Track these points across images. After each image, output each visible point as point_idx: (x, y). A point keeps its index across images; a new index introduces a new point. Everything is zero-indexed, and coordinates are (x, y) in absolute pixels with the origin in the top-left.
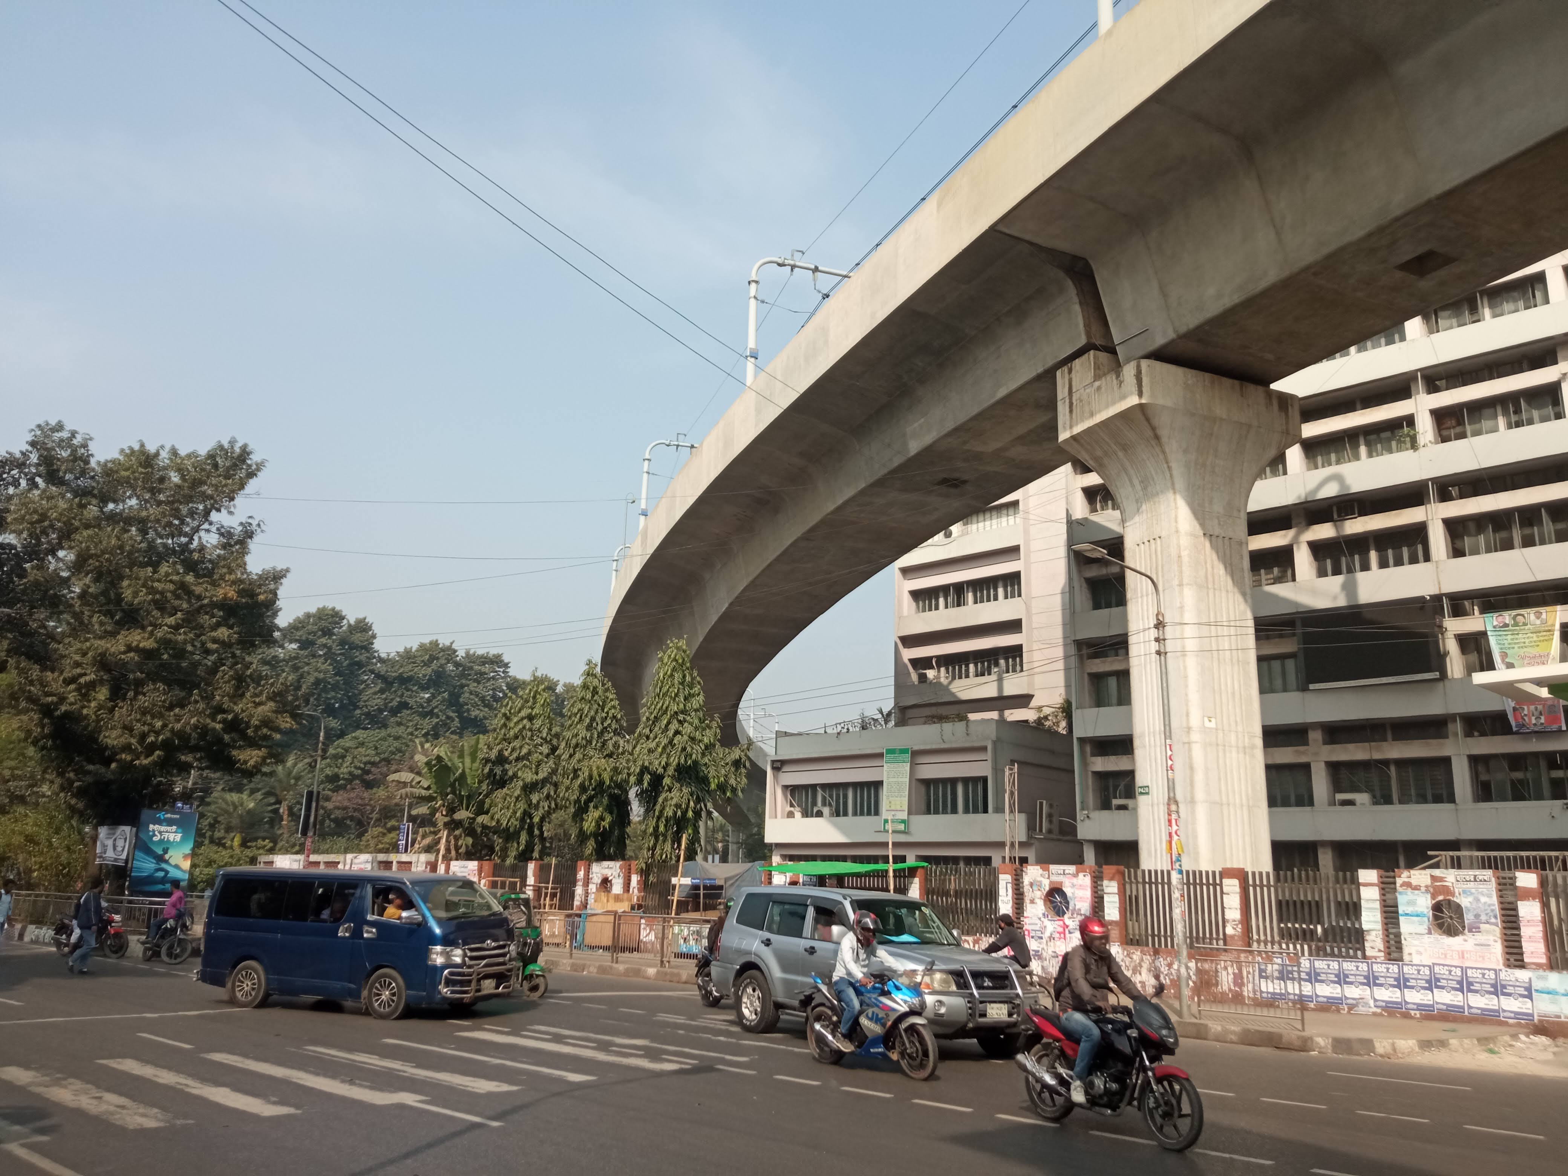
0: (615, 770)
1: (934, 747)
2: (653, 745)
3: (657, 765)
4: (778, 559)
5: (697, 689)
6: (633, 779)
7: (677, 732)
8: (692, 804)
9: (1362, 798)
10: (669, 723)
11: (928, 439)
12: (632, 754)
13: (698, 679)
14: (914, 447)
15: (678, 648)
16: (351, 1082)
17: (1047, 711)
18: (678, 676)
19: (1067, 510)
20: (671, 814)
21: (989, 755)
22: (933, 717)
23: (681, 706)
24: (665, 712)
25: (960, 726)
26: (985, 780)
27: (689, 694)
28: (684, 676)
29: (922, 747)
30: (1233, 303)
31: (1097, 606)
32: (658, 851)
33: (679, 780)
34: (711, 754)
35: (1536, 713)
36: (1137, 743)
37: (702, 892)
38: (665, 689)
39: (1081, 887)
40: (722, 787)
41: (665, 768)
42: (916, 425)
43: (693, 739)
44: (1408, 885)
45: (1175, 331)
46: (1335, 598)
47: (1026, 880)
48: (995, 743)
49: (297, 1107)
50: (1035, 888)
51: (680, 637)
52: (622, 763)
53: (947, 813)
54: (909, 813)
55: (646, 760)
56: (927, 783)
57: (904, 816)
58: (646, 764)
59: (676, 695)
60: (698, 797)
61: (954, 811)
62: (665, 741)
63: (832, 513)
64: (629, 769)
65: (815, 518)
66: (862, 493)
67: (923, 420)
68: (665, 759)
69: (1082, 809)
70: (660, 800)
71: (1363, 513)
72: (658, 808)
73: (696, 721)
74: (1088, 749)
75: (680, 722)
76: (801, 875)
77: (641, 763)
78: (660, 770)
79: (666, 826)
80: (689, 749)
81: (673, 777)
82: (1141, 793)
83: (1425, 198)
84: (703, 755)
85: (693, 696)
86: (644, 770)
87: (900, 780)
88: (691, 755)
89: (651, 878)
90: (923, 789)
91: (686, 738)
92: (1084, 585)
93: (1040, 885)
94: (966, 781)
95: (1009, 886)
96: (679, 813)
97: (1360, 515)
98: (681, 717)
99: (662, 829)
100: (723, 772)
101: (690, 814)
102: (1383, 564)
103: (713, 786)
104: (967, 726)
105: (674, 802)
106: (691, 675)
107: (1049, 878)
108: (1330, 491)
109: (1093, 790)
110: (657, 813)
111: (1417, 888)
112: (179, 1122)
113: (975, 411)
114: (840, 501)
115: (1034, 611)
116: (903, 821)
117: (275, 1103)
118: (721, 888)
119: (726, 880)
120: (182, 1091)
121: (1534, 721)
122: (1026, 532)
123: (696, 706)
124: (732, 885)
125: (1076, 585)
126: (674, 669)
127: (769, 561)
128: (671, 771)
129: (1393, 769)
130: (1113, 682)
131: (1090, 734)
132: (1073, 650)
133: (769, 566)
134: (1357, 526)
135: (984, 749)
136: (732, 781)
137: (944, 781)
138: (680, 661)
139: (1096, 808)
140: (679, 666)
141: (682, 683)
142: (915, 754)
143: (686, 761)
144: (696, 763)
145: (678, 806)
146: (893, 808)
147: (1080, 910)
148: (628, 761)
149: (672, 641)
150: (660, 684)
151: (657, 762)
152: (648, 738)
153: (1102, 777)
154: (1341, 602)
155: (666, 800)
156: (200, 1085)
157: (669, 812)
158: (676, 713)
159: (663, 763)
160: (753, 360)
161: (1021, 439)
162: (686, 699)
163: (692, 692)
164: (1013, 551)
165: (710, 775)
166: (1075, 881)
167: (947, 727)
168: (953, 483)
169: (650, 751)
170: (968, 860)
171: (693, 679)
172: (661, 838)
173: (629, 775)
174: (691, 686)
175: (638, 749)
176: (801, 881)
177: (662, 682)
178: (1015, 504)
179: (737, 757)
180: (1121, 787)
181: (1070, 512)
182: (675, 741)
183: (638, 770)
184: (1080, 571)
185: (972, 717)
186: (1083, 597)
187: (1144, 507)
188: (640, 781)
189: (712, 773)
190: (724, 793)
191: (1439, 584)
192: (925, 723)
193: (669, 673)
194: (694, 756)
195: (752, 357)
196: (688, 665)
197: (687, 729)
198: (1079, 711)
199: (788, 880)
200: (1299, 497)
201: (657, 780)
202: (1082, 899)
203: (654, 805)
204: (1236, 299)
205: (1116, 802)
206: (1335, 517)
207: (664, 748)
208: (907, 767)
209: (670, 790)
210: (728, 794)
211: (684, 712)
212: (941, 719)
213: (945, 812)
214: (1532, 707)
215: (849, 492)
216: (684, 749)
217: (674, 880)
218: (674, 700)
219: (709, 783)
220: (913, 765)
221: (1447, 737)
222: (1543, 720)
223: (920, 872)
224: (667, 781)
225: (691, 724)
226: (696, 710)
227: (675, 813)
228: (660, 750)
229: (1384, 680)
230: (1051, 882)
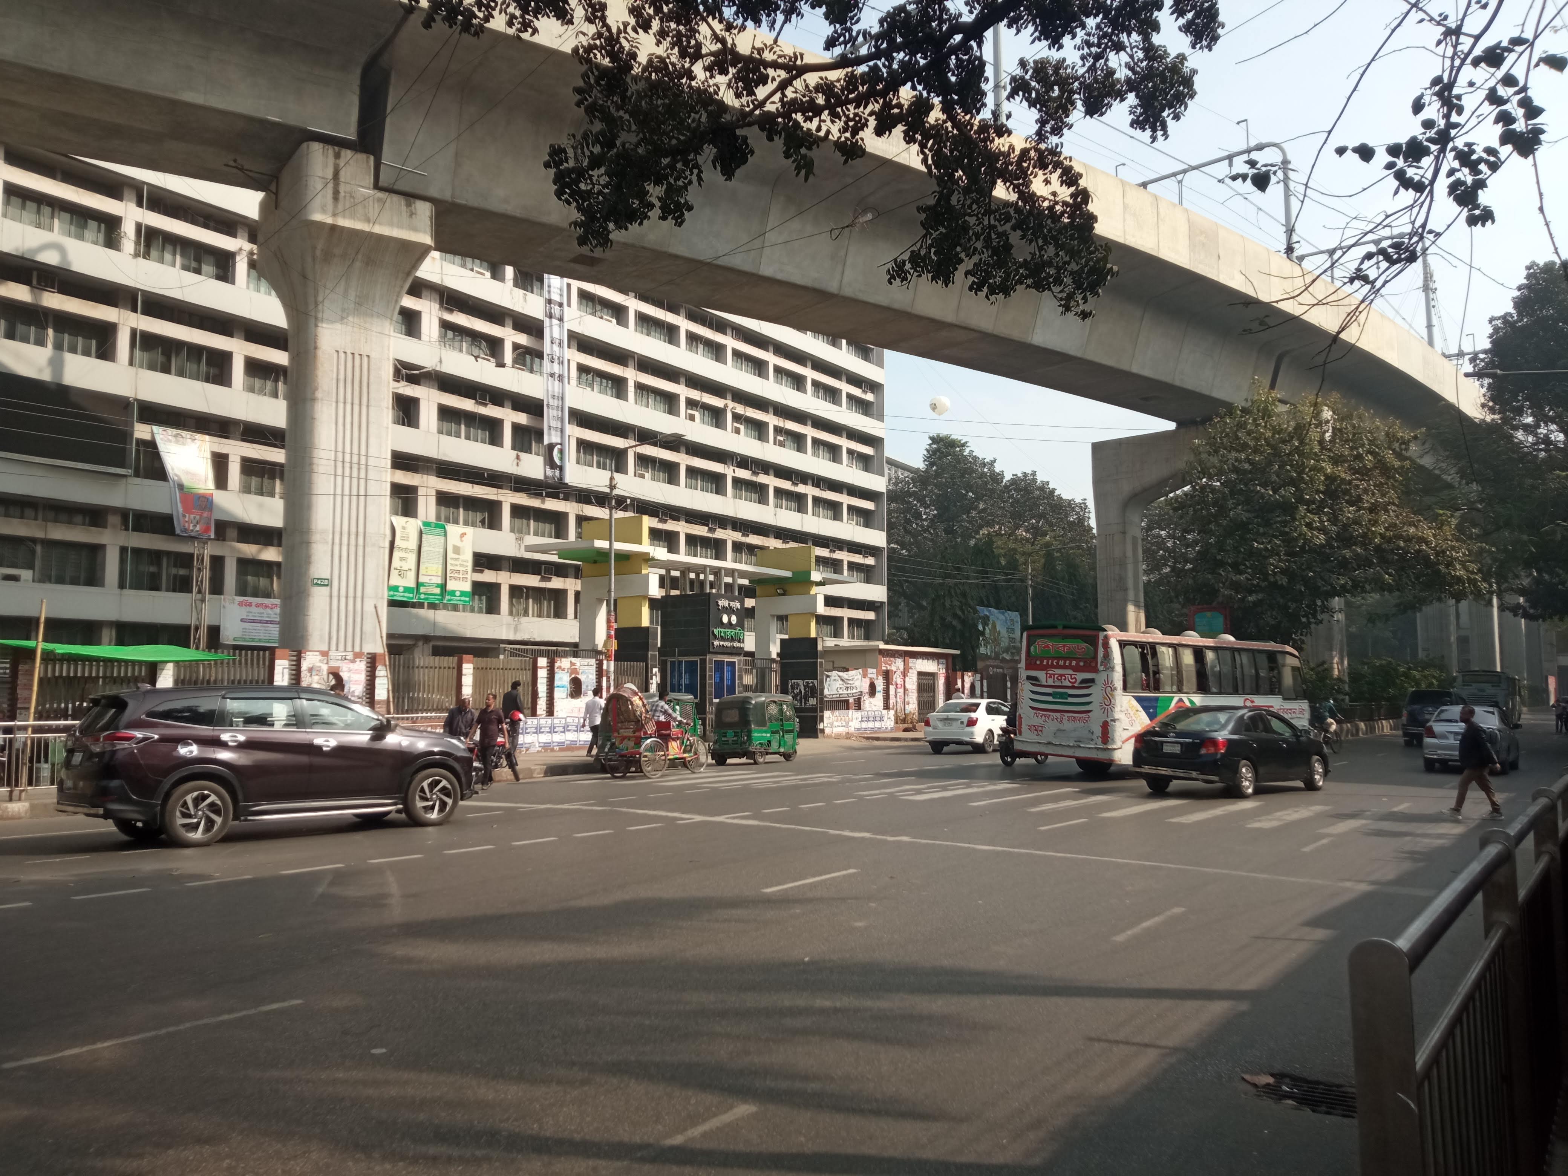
36: (315, 538)
39: (357, 672)
44: (560, 667)
46: (40, 370)
47: (305, 665)
50: (314, 673)
71: (62, 291)
82: (318, 585)
93: (319, 671)
95: (286, 671)
97: (58, 292)
102: (58, 346)
107: (327, 663)
108: (50, 258)
111: (563, 670)
121: (191, 528)
129: (39, 549)
134: (54, 301)
147: (353, 692)
154: (46, 376)
166: (352, 665)
200: (17, 250)
202: (356, 682)
206: (35, 282)
221: (105, 527)
222: (198, 528)
229: (80, 465)
230: (330, 667)
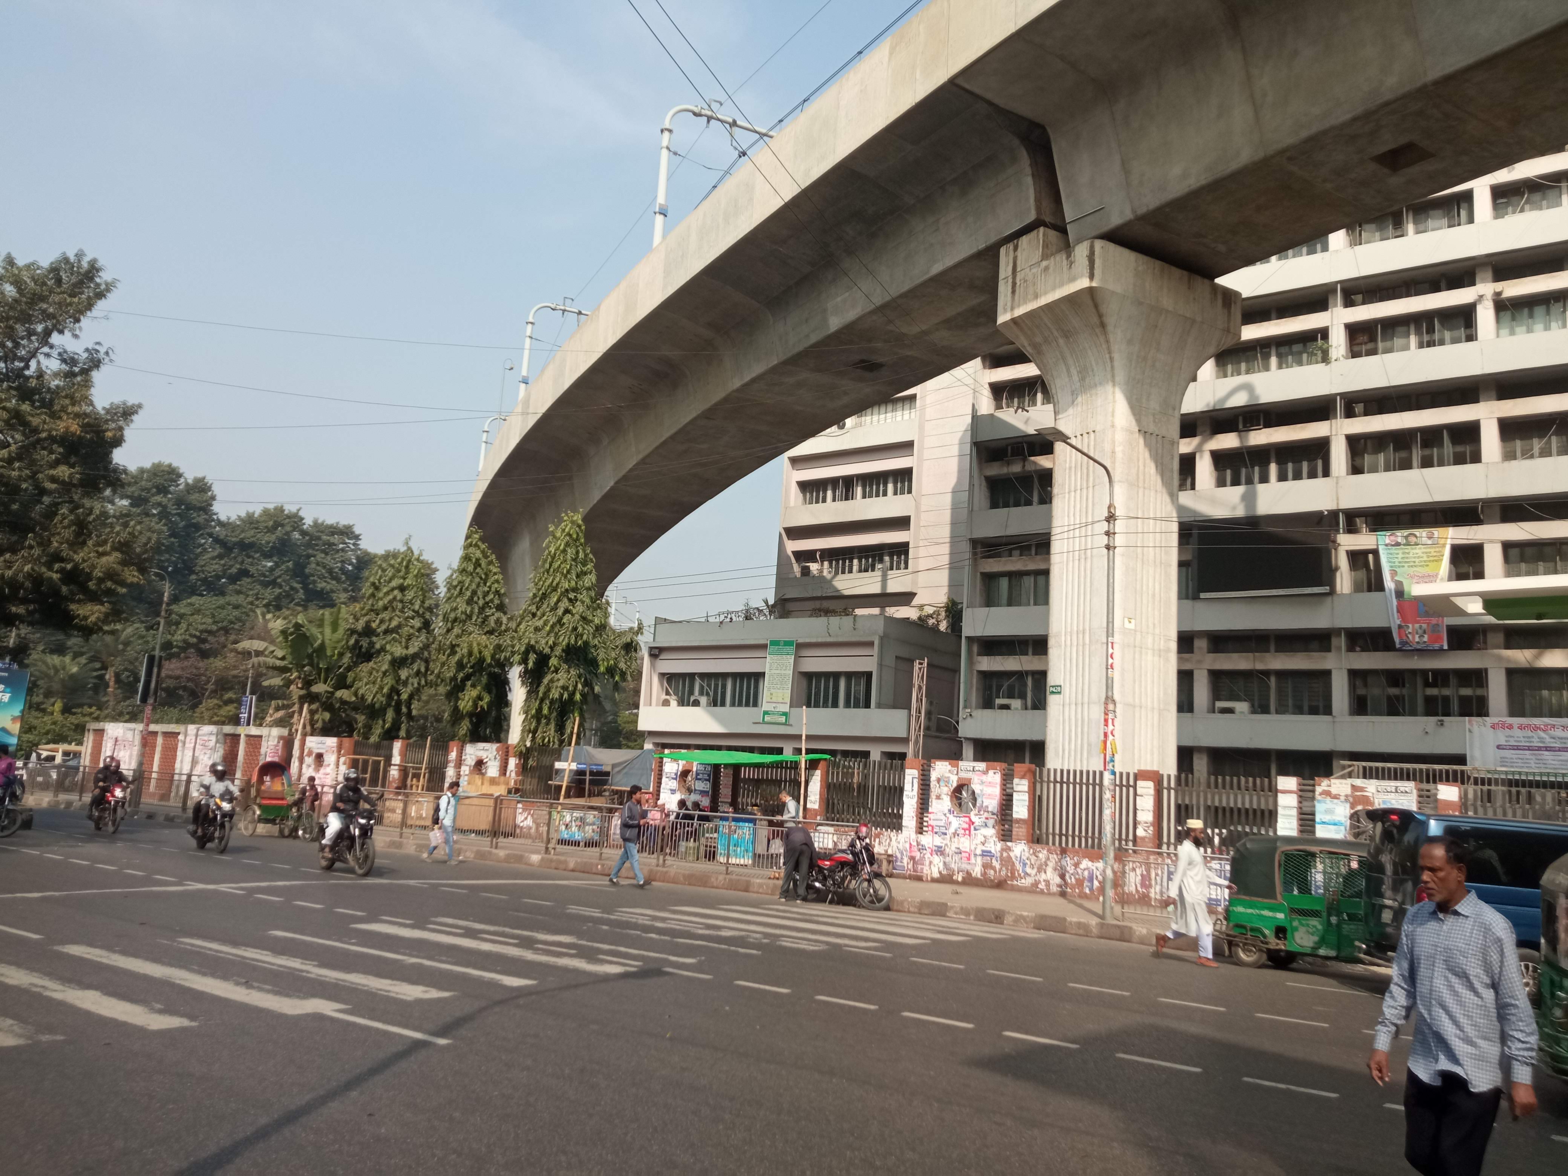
0: (498, 648)
1: (820, 640)
2: (540, 623)
3: (543, 643)
4: (672, 437)
5: (590, 566)
6: (517, 658)
7: (567, 611)
8: (580, 686)
9: (1242, 707)
10: (559, 601)
11: (851, 315)
12: (516, 631)
13: (591, 556)
14: (835, 323)
15: (573, 522)
16: (248, 985)
17: (929, 610)
18: (571, 552)
19: (973, 405)
20: (557, 696)
21: (875, 651)
22: (820, 610)
23: (573, 584)
24: (555, 589)
25: (847, 621)
26: (869, 675)
27: (582, 571)
28: (577, 552)
29: (808, 640)
30: (1198, 185)
31: (994, 505)
32: (539, 735)
33: (566, 661)
34: (601, 635)
35: (1420, 632)
36: (1051, 642)
37: (588, 778)
38: (556, 565)
39: (990, 784)
40: (611, 671)
41: (552, 648)
42: (839, 299)
43: (584, 619)
44: (1327, 793)
45: (1133, 211)
46: (1234, 508)
47: (934, 776)
48: (882, 639)
49: (192, 1018)
50: (942, 783)
51: (575, 511)
52: (506, 641)
53: (827, 707)
54: (791, 706)
55: (531, 637)
56: (809, 676)
57: (786, 708)
58: (533, 642)
59: (568, 572)
60: (586, 680)
61: (835, 705)
62: (553, 620)
63: (738, 390)
64: (513, 646)
65: (717, 396)
66: (773, 370)
67: (847, 294)
68: (553, 639)
69: (965, 707)
70: (546, 681)
71: (1268, 425)
72: (542, 689)
73: (587, 601)
74: (975, 649)
75: (570, 600)
76: (695, 764)
77: (526, 641)
78: (547, 650)
79: (550, 708)
80: (580, 629)
81: (560, 658)
82: (1053, 693)
83: (1419, 84)
84: (594, 637)
85: (585, 574)
86: (530, 648)
87: (783, 672)
88: (582, 635)
89: (530, 762)
90: (804, 683)
91: (577, 617)
92: (984, 483)
93: (947, 783)
94: (849, 675)
95: (916, 781)
96: (566, 696)
97: (1265, 427)
98: (572, 595)
99: (545, 711)
100: (613, 655)
101: (578, 697)
102: (1282, 477)
103: (602, 669)
104: (855, 620)
105: (561, 683)
106: (584, 551)
108: (1239, 400)
109: (977, 689)
110: (541, 694)
111: (1336, 797)
112: (45, 1038)
113: (906, 287)
114: (747, 378)
115: (923, 508)
116: (785, 714)
117: (160, 1012)
118: (607, 774)
119: (614, 766)
120: (40, 995)
121: (1417, 639)
122: (921, 427)
123: (587, 584)
124: (619, 772)
125: (976, 482)
126: (567, 545)
127: (664, 439)
128: (558, 651)
129: (1273, 680)
130: (1004, 583)
131: (979, 633)
132: (966, 547)
133: (664, 443)
134: (1261, 437)
135: (871, 644)
136: (622, 665)
137: (827, 675)
138: (575, 536)
139: (977, 707)
140: (572, 541)
141: (574, 560)
142: (800, 646)
143: (576, 642)
144: (586, 643)
145: (564, 688)
146: (774, 700)
148: (513, 638)
149: (567, 515)
150: (549, 559)
151: (544, 642)
152: (534, 615)
153: (987, 676)
154: (1240, 512)
155: (552, 681)
156: (61, 987)
157: (555, 694)
158: (567, 590)
159: (551, 642)
160: (662, 217)
161: (948, 323)
162: (578, 576)
163: (585, 569)
164: (906, 447)
165: (600, 658)
166: (984, 778)
167: (834, 621)
168: (870, 367)
169: (537, 629)
170: (846, 754)
171: (586, 555)
172: (544, 721)
173: (513, 653)
174: (584, 564)
175: (522, 626)
176: (695, 769)
177: (553, 558)
178: (913, 398)
179: (629, 640)
180: (1005, 687)
181: (976, 407)
182: (565, 620)
183: (523, 649)
184: (981, 469)
185: (859, 612)
186: (982, 495)
187: (1079, 399)
188: (524, 661)
189: (601, 655)
190: (613, 676)
191: (1338, 499)
192: (811, 616)
193: (562, 547)
194: (585, 637)
195: (660, 213)
196: (582, 540)
197: (579, 608)
198: (970, 609)
199: (680, 768)
200: (1208, 405)
201: (543, 660)
202: (990, 796)
203: (538, 686)
204: (1203, 181)
205: (999, 701)
206: (1241, 427)
207: (552, 627)
208: (791, 659)
209: (556, 671)
210: (617, 678)
211: (575, 590)
212: (827, 612)
213: (825, 705)
214: (1417, 626)
215: (758, 369)
216: (575, 629)
217: (558, 765)
218: (566, 577)
219: (598, 666)
220: (797, 657)
221: (1329, 650)
222: (1426, 638)
223: (822, 765)
224: (553, 661)
225: (583, 602)
226: (588, 589)
227: (561, 695)
228: (548, 628)
229: (1274, 592)
